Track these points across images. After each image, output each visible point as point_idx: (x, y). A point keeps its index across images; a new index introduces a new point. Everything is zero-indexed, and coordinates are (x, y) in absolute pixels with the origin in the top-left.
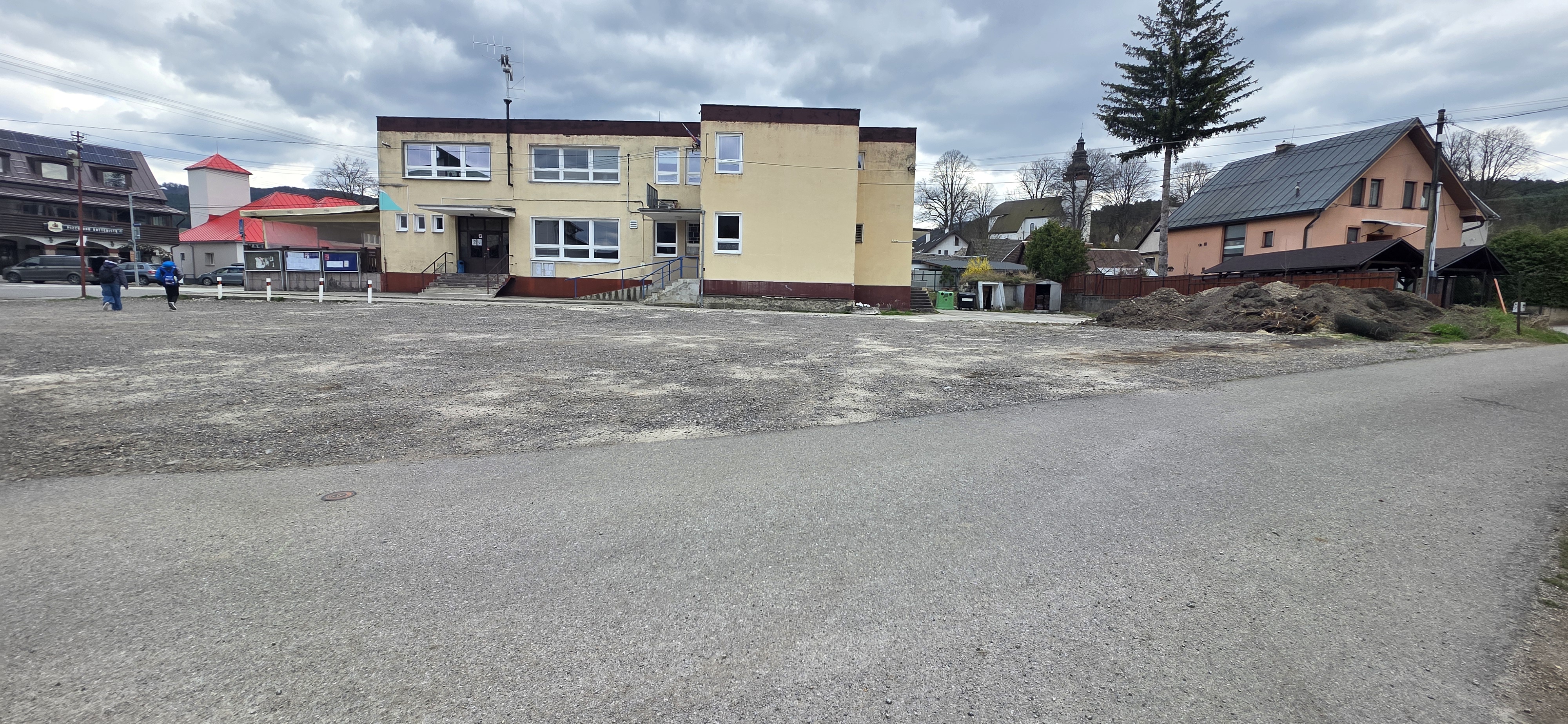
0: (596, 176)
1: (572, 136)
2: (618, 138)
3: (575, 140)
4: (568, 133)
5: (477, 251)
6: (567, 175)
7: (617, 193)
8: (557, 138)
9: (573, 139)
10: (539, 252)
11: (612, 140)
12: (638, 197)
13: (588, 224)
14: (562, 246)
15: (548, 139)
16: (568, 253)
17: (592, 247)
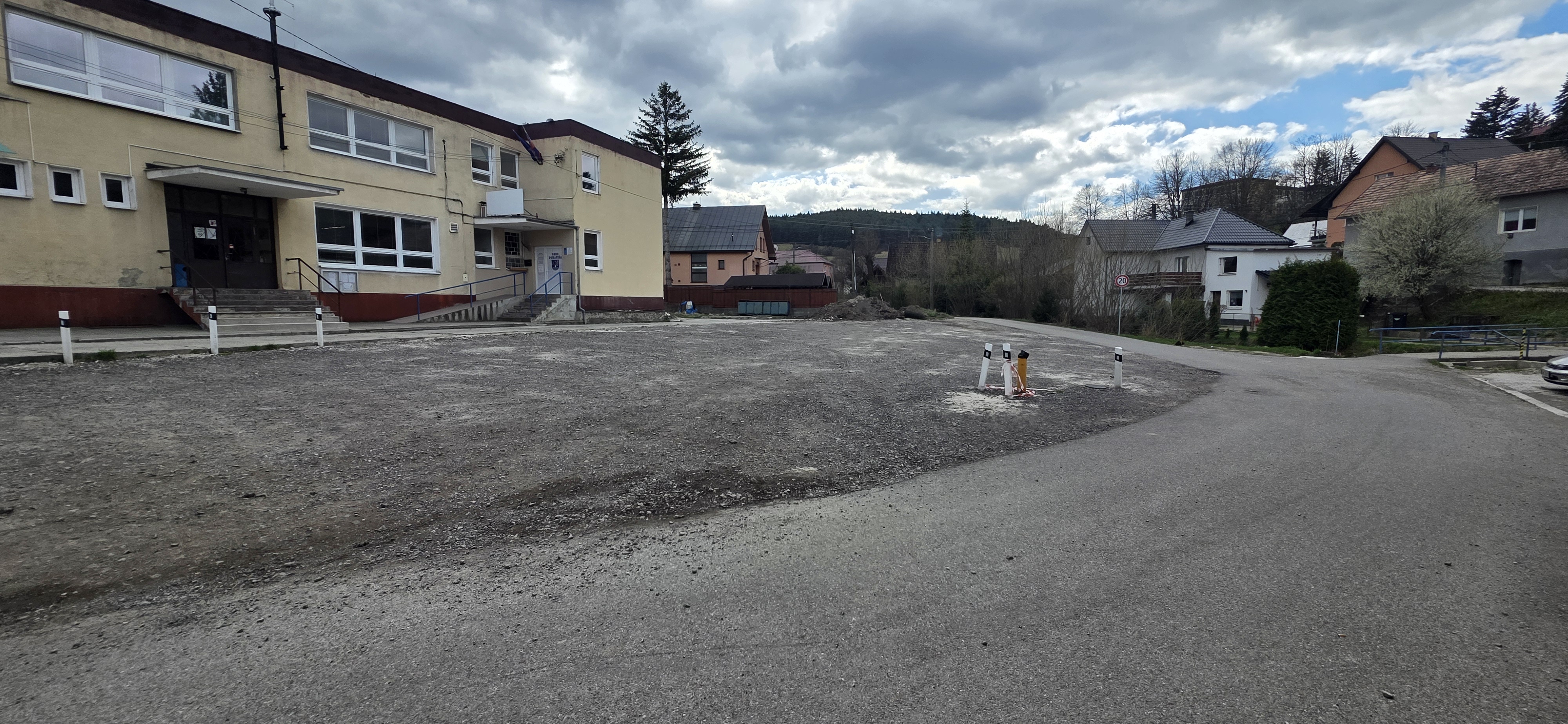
0: (400, 158)
1: (372, 98)
2: (431, 117)
3: (377, 105)
4: (367, 93)
5: (204, 248)
6: (360, 149)
7: (434, 186)
8: (352, 95)
9: (374, 102)
10: (325, 255)
11: (425, 118)
12: (457, 194)
13: (392, 220)
14: (359, 248)
15: (336, 92)
16: (369, 259)
17: (400, 252)
